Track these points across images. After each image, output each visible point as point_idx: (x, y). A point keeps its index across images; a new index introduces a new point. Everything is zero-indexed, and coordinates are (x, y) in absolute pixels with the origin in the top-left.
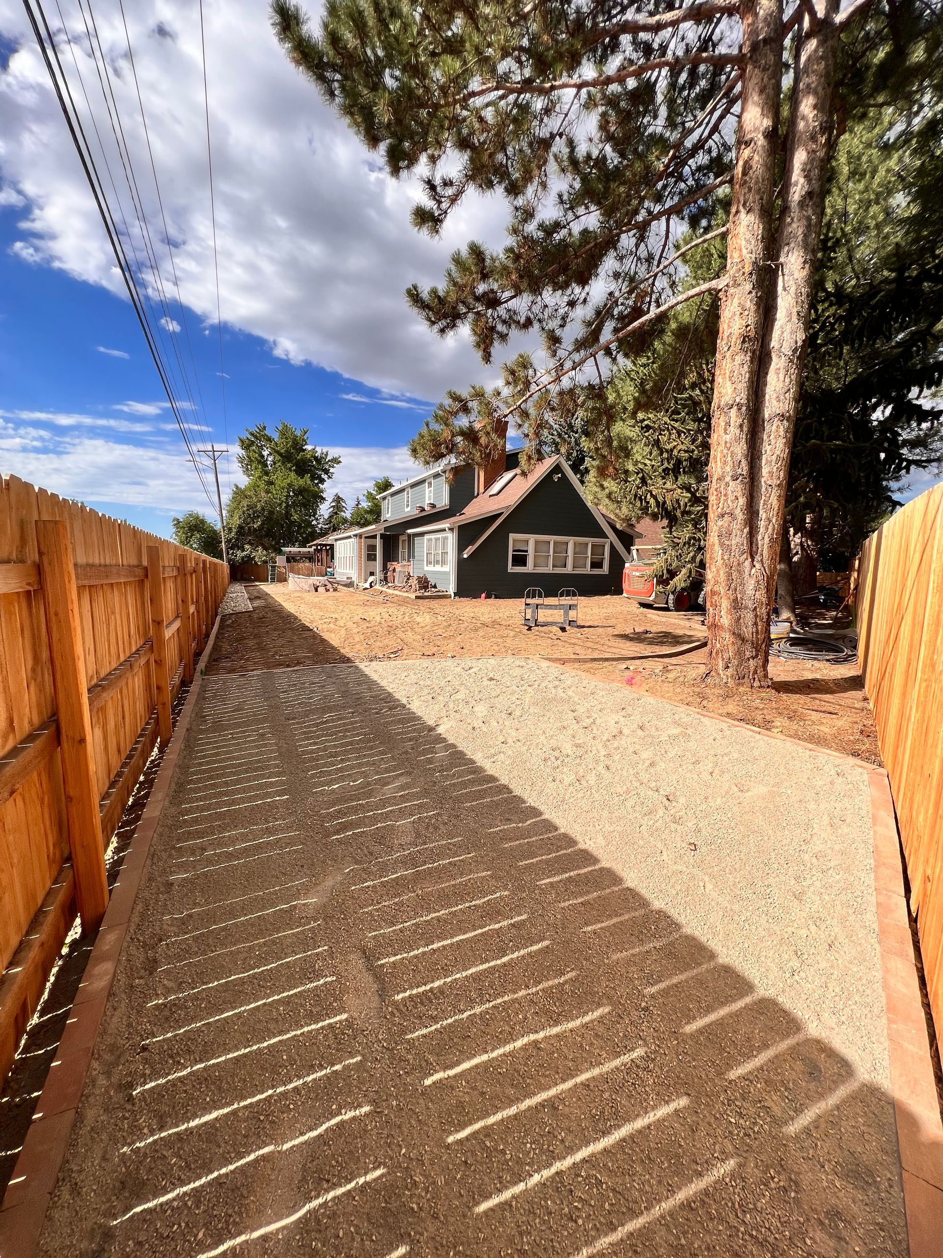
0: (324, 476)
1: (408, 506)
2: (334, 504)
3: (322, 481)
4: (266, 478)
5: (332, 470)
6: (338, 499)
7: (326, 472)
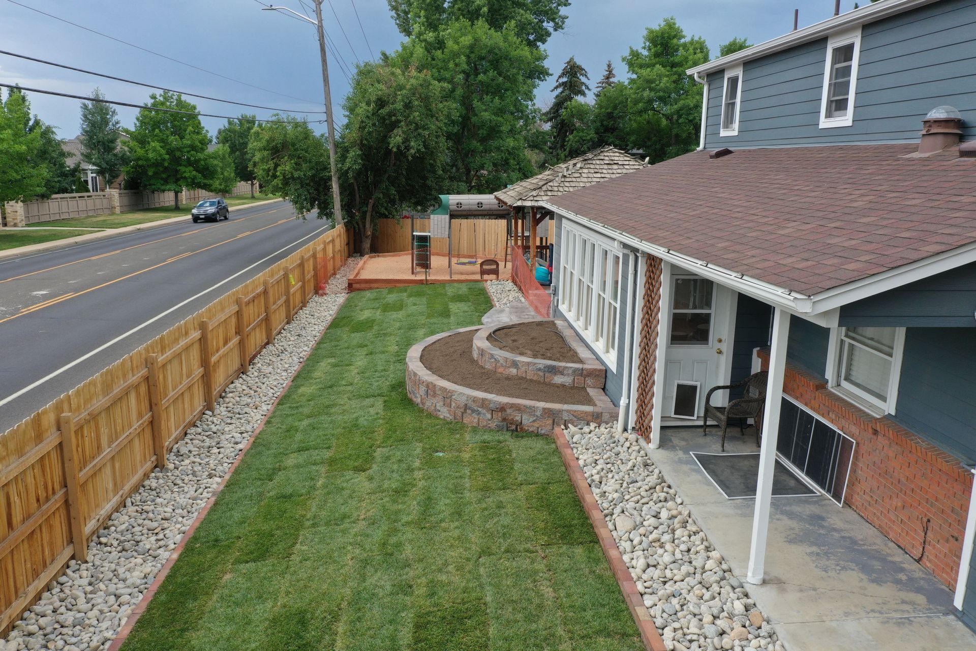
0: (549, 26)
1: (839, 105)
2: (565, 79)
3: (543, 36)
4: (430, 36)
5: (563, 11)
6: (573, 71)
7: (552, 15)
